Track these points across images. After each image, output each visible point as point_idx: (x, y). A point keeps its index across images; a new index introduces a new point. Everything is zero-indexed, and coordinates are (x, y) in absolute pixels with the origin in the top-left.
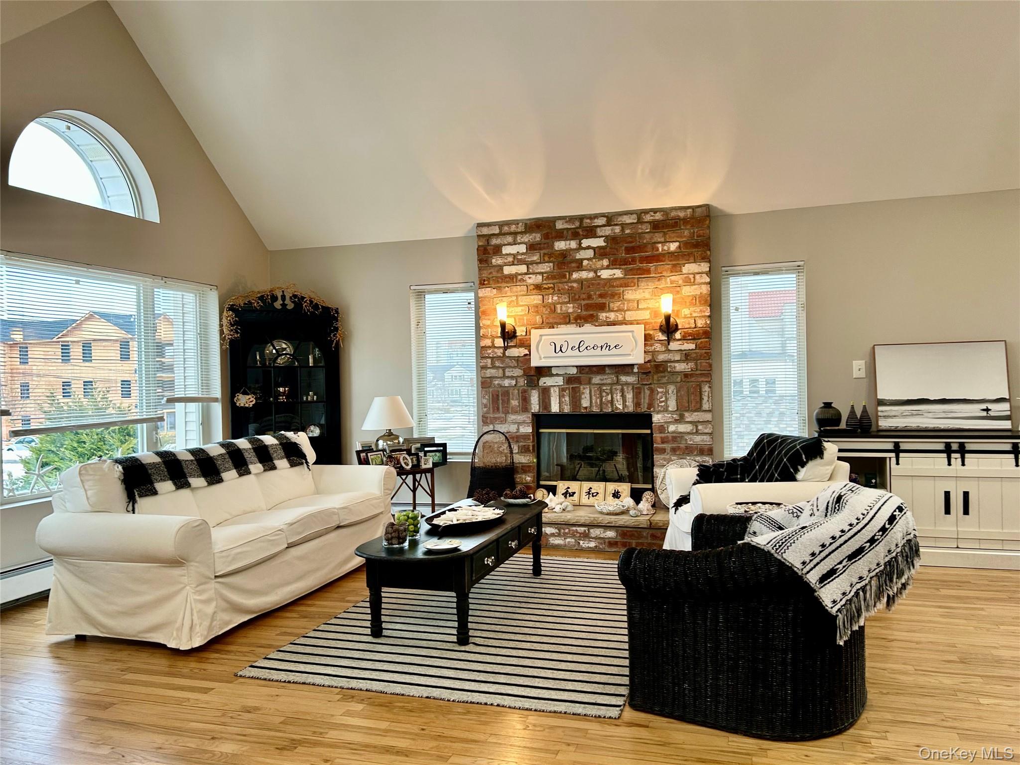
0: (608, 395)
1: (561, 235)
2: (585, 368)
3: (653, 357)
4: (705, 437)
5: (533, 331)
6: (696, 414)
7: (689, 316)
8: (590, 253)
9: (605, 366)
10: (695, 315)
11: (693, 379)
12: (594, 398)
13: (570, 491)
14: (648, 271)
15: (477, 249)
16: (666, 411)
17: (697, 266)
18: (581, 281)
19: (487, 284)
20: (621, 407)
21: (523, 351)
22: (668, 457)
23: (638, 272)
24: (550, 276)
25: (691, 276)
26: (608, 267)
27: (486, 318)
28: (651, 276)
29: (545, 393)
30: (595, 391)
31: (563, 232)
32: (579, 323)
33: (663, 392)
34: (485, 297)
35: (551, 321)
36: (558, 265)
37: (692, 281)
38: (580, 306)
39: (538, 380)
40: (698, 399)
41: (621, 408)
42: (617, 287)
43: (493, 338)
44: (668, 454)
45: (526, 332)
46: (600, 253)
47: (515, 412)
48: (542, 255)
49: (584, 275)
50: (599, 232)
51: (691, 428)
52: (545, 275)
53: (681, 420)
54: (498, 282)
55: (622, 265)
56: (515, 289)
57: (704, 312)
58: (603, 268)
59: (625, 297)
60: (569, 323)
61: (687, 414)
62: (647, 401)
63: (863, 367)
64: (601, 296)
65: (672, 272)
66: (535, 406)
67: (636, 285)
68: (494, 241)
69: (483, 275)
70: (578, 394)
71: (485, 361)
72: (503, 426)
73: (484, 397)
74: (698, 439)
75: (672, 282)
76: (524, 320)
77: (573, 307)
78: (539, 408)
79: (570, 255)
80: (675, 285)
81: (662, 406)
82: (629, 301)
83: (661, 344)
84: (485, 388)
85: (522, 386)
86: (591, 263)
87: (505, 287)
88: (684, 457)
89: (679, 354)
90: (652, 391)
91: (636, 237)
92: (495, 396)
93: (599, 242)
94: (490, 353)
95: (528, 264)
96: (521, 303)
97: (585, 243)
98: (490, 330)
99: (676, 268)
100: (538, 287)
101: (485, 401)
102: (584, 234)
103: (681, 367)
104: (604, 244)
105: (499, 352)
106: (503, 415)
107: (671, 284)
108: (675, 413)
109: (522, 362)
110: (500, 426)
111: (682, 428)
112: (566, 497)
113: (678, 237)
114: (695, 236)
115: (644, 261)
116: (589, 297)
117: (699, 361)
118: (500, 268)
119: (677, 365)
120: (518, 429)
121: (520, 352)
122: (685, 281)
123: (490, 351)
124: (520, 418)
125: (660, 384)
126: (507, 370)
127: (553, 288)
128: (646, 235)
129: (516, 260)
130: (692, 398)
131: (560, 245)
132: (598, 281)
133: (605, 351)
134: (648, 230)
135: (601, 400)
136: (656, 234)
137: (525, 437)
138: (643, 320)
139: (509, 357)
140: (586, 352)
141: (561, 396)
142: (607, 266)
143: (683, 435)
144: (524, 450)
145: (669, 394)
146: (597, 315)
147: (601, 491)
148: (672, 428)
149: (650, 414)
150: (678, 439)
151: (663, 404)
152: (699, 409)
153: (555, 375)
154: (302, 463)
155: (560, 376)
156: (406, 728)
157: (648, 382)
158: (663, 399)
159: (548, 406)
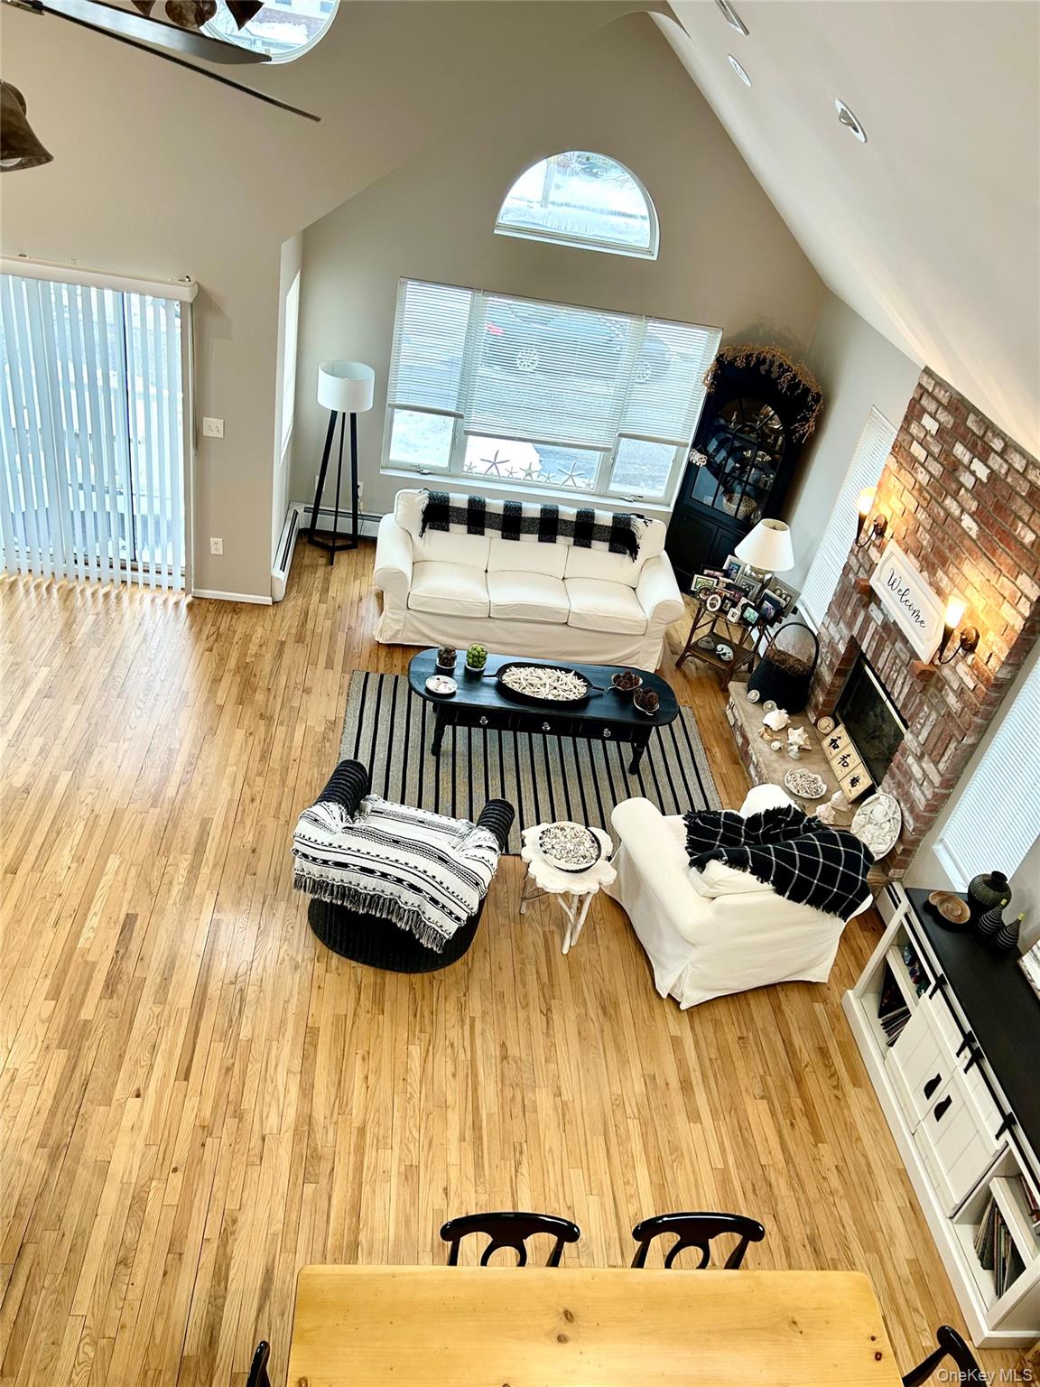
1: (966, 436)
2: (896, 627)
3: (942, 664)
4: (922, 798)
5: (893, 540)
6: (932, 765)
7: (990, 644)
8: (971, 482)
10: (994, 648)
11: (951, 725)
13: (839, 742)
14: (994, 551)
16: (917, 737)
17: (1030, 584)
18: (947, 513)
19: (897, 453)
21: (876, 558)
22: (892, 786)
23: (988, 545)
24: (934, 484)
25: (1019, 594)
26: (972, 515)
28: (993, 560)
29: (867, 622)
30: (892, 657)
31: (968, 434)
32: (923, 565)
33: (926, 713)
34: (889, 470)
35: (909, 542)
36: (945, 474)
37: (1016, 601)
38: (933, 544)
39: (868, 604)
40: (942, 751)
42: (965, 548)
43: (871, 522)
44: (893, 783)
45: (890, 537)
46: (977, 488)
47: (845, 622)
48: (943, 450)
49: (954, 507)
50: (991, 459)
52: (932, 479)
53: (919, 759)
54: (903, 456)
55: (983, 522)
56: (907, 476)
58: (969, 512)
60: (917, 558)
61: (926, 758)
62: (913, 709)
64: (950, 547)
65: (1009, 572)
66: (856, 629)
67: (978, 561)
68: (924, 401)
69: (899, 439)
70: (881, 648)
72: (834, 629)
74: (917, 793)
75: (1002, 586)
76: (896, 521)
77: (929, 541)
78: (858, 633)
79: (958, 471)
80: (1002, 592)
81: (917, 728)
82: (963, 575)
83: (955, 656)
84: (844, 575)
86: (965, 496)
87: (903, 468)
89: (959, 683)
90: (921, 704)
91: (1010, 495)
92: (844, 590)
93: (983, 474)
95: (929, 453)
96: (903, 499)
97: (975, 464)
98: (874, 510)
99: (1015, 571)
100: (920, 490)
101: (839, 590)
102: (981, 450)
103: (952, 700)
104: (984, 480)
105: (867, 544)
106: (839, 617)
108: (920, 747)
109: (870, 570)
110: (833, 626)
111: (916, 769)
115: (1000, 534)
116: (943, 540)
118: (912, 440)
119: (950, 693)
120: (839, 642)
122: (1010, 596)
124: (845, 631)
125: (930, 701)
127: (928, 502)
128: (1019, 500)
129: (925, 440)
130: (939, 745)
131: (959, 450)
132: (957, 527)
133: (913, 620)
136: (1026, 506)
137: (838, 654)
139: (869, 555)
140: (903, 609)
141: (873, 637)
142: (973, 512)
143: (912, 777)
144: (831, 668)
145: (928, 720)
146: (937, 569)
147: (851, 766)
148: (911, 760)
149: (907, 727)
150: (908, 777)
151: (919, 726)
152: (936, 763)
153: (881, 610)
154: (625, 553)
155: (883, 613)
156: (295, 753)
157: (924, 690)
158: (922, 721)
159: (862, 639)
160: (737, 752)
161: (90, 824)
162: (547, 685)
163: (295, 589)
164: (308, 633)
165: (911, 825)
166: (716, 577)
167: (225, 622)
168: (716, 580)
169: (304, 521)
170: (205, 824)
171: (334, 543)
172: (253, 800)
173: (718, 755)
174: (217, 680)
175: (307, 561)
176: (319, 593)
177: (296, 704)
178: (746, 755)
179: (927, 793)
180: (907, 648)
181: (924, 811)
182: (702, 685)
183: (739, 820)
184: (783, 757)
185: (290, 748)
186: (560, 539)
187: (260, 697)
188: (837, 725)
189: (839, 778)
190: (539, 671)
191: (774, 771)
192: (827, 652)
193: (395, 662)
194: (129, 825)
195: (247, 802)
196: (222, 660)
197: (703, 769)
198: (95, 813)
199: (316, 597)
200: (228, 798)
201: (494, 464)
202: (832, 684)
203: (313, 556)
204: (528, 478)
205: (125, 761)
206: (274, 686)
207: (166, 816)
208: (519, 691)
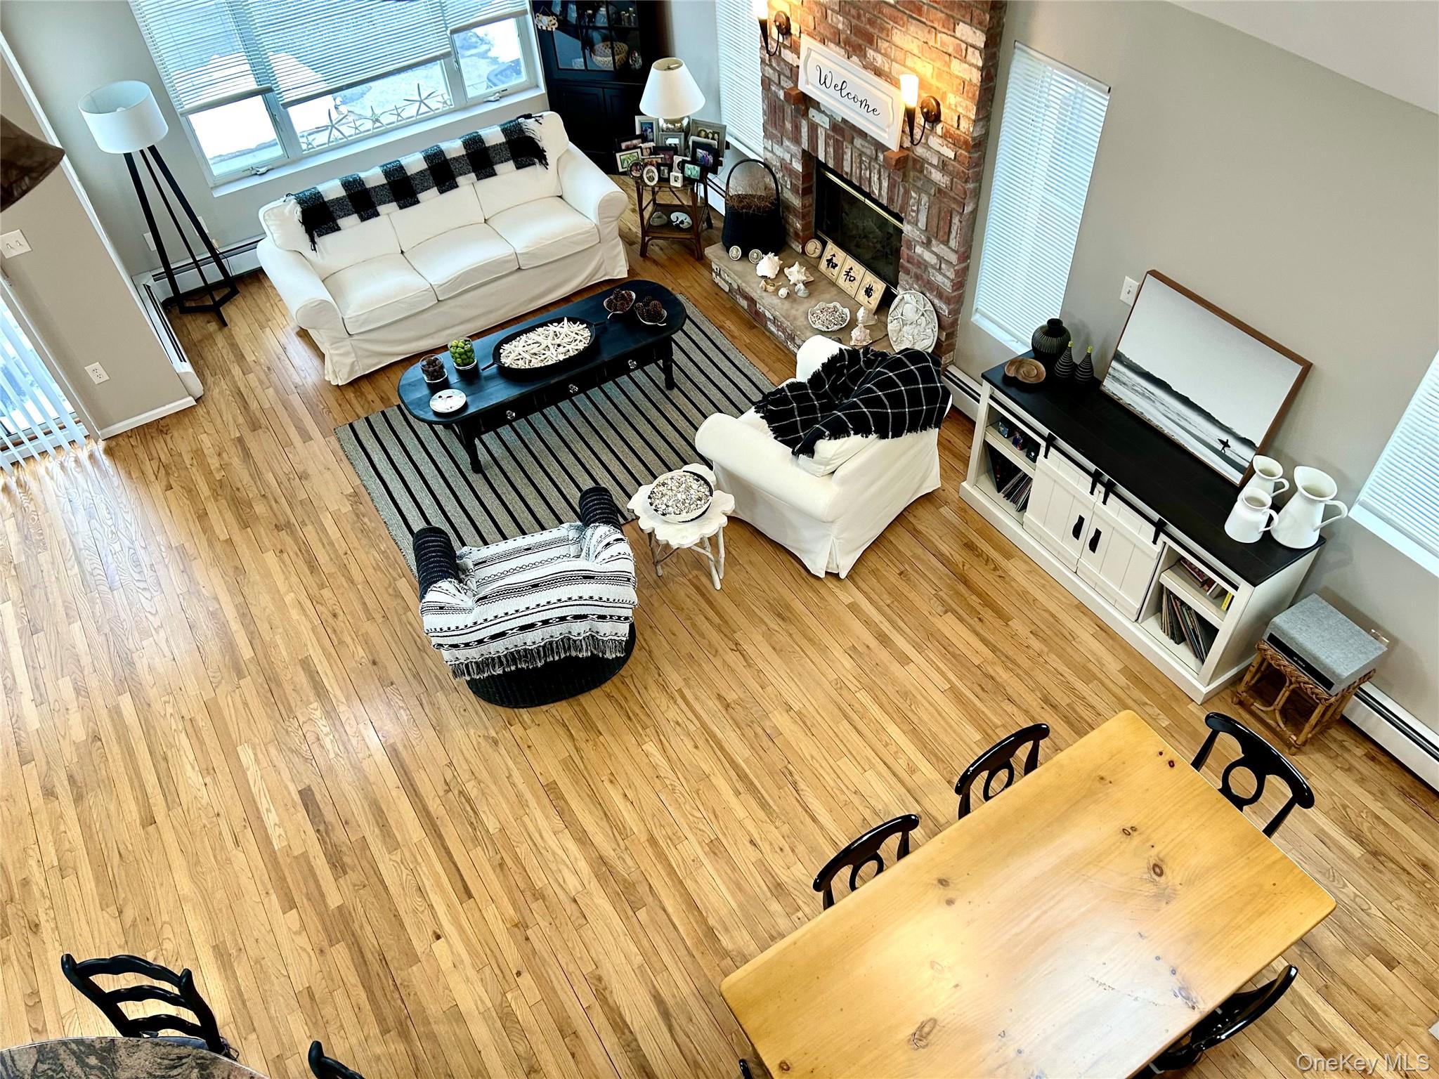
0: (867, 169)
2: (848, 124)
5: (804, 36)
6: (942, 246)
7: (954, 107)
9: (863, 131)
10: (959, 109)
11: (946, 200)
12: (854, 164)
13: (835, 259)
16: (916, 226)
17: (972, 32)
20: (876, 192)
21: (794, 60)
22: (909, 280)
25: (963, 46)
28: (922, 19)
29: (814, 131)
30: (855, 156)
32: (847, 50)
33: (916, 198)
35: (822, 31)
37: (964, 54)
38: (850, 25)
39: (807, 111)
40: (947, 228)
41: (877, 195)
42: (887, 17)
44: (911, 278)
45: (799, 33)
47: (789, 138)
51: (936, 261)
53: (927, 245)
57: (970, 111)
59: (893, 38)
60: (839, 45)
61: (934, 242)
62: (900, 200)
64: (870, 22)
65: (944, 26)
66: (805, 141)
67: (906, 26)
70: (841, 151)
72: (780, 149)
73: (765, 101)
74: (939, 278)
75: (942, 43)
76: (798, 13)
77: (843, 23)
78: (809, 145)
80: (945, 50)
81: (913, 217)
82: (897, 46)
84: (766, 90)
88: (925, 291)
89: (937, 157)
90: (907, 192)
92: (773, 106)
99: (950, 23)
103: (936, 176)
105: (776, 48)
106: (780, 135)
107: (941, 46)
108: (924, 233)
109: (792, 75)
110: (777, 146)
111: (927, 256)
112: (828, 266)
116: (859, 17)
119: (933, 170)
120: (791, 161)
121: (791, 59)
122: (955, 51)
124: (793, 148)
125: (915, 186)
130: (942, 224)
133: (864, 111)
135: (860, 172)
137: (796, 174)
139: (784, 60)
140: (846, 101)
143: (928, 264)
144: (795, 190)
145: (921, 205)
146: (865, 49)
147: (858, 278)
148: (919, 250)
149: (901, 220)
150: (923, 267)
151: (914, 214)
152: (946, 243)
153: (823, 112)
154: (534, 164)
155: (826, 115)
156: (341, 547)
157: (905, 177)
158: (915, 208)
159: (816, 149)
160: (747, 315)
161: (190, 731)
162: (550, 346)
163: (207, 373)
164: (258, 414)
165: (945, 310)
166: (635, 147)
167: (160, 447)
168: (639, 150)
169: (162, 291)
170: (306, 664)
171: (213, 299)
172: (335, 616)
173: (733, 328)
174: (202, 516)
175: (196, 336)
176: (236, 365)
177: (303, 496)
178: (758, 316)
179: (948, 274)
180: (868, 142)
181: (954, 291)
182: (678, 265)
183: (800, 386)
184: (795, 300)
185: (331, 544)
186: (460, 180)
187: (260, 508)
188: (824, 244)
189: (852, 293)
190: (531, 335)
191: (795, 318)
192: (783, 176)
193: (370, 397)
194: (232, 711)
195: (331, 620)
196: (191, 492)
197: (729, 350)
198: (187, 717)
199: (236, 371)
200: (309, 626)
201: (333, 126)
202: (804, 206)
203: (199, 326)
204: (378, 124)
205: (176, 651)
206: (267, 490)
207: (261, 680)
208: (527, 367)
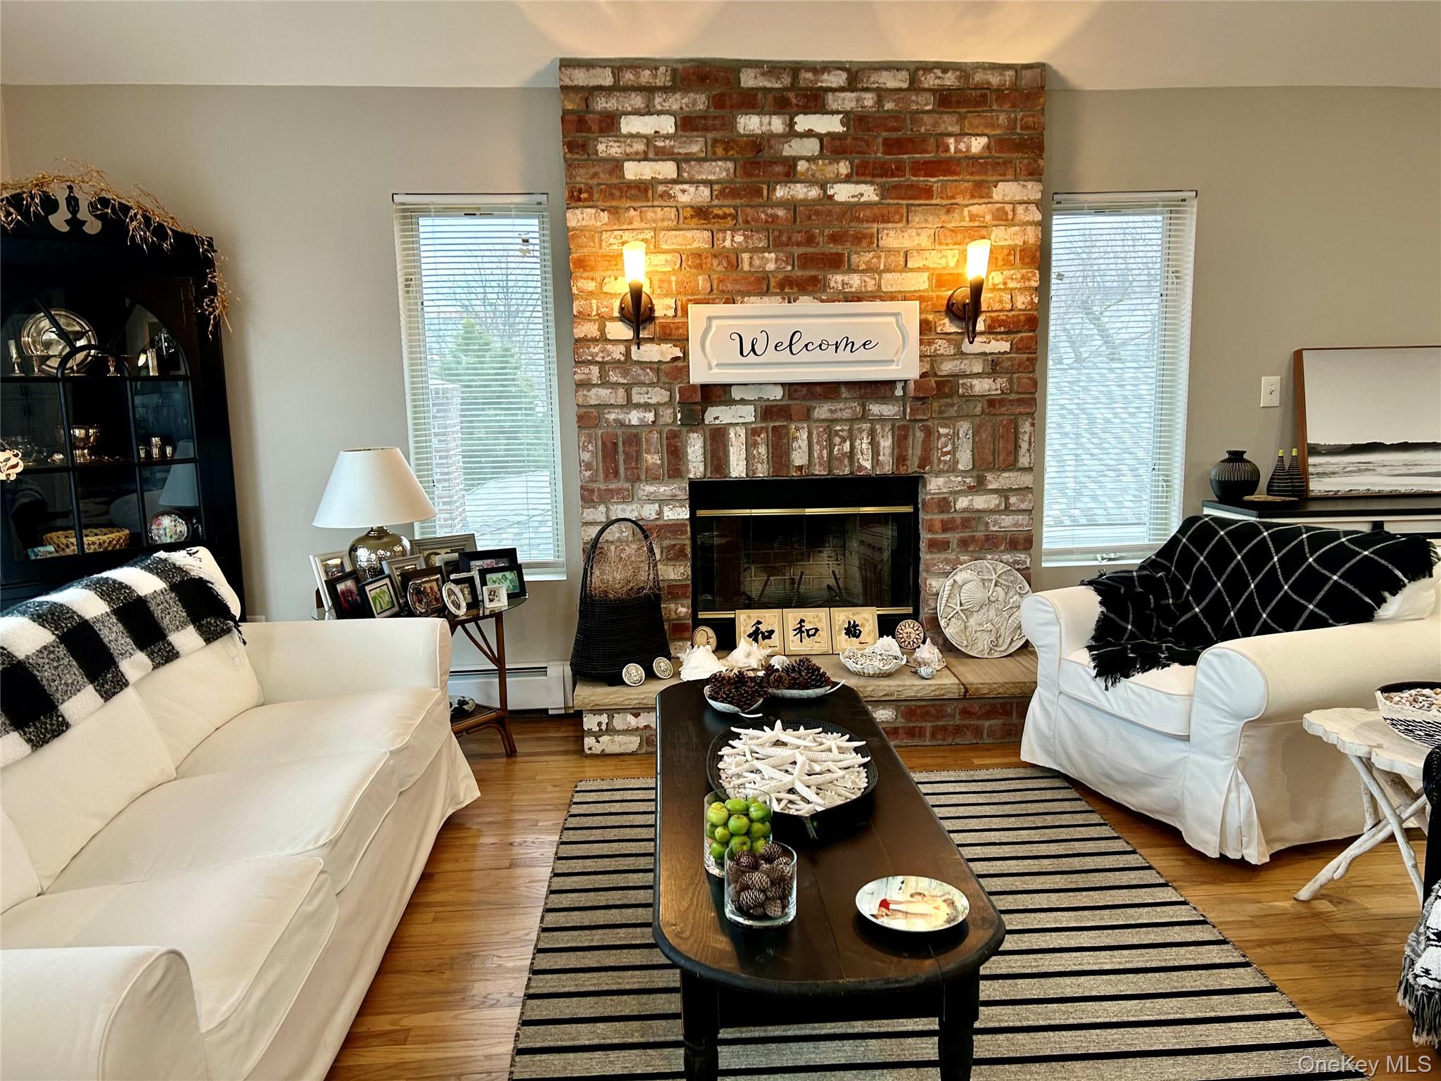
0: (844, 441)
1: (750, 102)
2: (799, 388)
3: (932, 366)
4: (1020, 517)
5: (692, 308)
6: (1006, 475)
7: (1001, 286)
8: (812, 146)
9: (839, 383)
10: (1011, 285)
11: (1003, 410)
12: (816, 447)
13: (763, 628)
14: (928, 193)
15: (562, 118)
16: (953, 471)
17: (1020, 187)
18: (792, 205)
19: (586, 200)
20: (868, 465)
21: (667, 352)
22: (953, 556)
23: (909, 193)
24: (726, 190)
25: (1008, 208)
26: (848, 179)
27: (586, 274)
28: (934, 202)
29: (717, 440)
30: (818, 435)
31: (756, 95)
32: (787, 294)
33: (948, 434)
34: (582, 229)
35: (730, 287)
36: (744, 166)
37: (1010, 217)
38: (790, 259)
39: (704, 412)
40: (1011, 447)
41: (869, 467)
42: (868, 222)
43: (602, 320)
44: (953, 550)
45: (676, 309)
46: (832, 146)
47: (654, 478)
48: (710, 143)
49: (800, 191)
50: (832, 101)
51: (997, 502)
52: (716, 187)
53: (979, 487)
54: (612, 196)
55: (878, 176)
56: (650, 214)
57: (1029, 280)
58: (838, 180)
59: (881, 243)
60: (767, 292)
61: (990, 476)
62: (918, 452)
63: (1277, 388)
64: (834, 238)
65: (973, 197)
66: (696, 462)
67: (905, 219)
68: (603, 104)
69: (578, 179)
70: (785, 441)
71: (587, 371)
72: (629, 508)
73: (585, 448)
74: (1007, 521)
75: (973, 217)
76: (670, 282)
77: (777, 260)
78: (705, 469)
79: (770, 147)
80: (977, 224)
81: (945, 462)
82: (889, 251)
83: (949, 341)
84: (585, 428)
85: (668, 425)
86: (814, 167)
87: (628, 209)
88: (982, 555)
89: (981, 361)
90: (928, 432)
91: (904, 120)
92: (609, 445)
93: (830, 124)
94: (597, 354)
95: (681, 160)
96: (665, 246)
97: (804, 122)
98: (594, 302)
99: (981, 190)
100: (701, 213)
101: (586, 456)
102: (801, 103)
103: (982, 386)
104: (839, 129)
105: (617, 352)
106: (628, 485)
107: (971, 221)
108: (970, 474)
109: (667, 374)
110: (620, 507)
111: (980, 502)
112: (756, 640)
113: (986, 127)
114: (1019, 126)
115: (920, 170)
116: (810, 240)
117: (1015, 376)
118: (616, 165)
119: (975, 382)
120: (660, 513)
121: (662, 353)
122: (995, 218)
123: (597, 350)
124: (664, 490)
125: (944, 418)
126: (635, 390)
127: (735, 217)
128: (925, 117)
129: (653, 149)
130: (1001, 445)
131: (750, 124)
132: (830, 207)
133: (844, 354)
134: (929, 107)
135: (830, 453)
136: (945, 117)
137: (675, 527)
138: (915, 291)
139: (639, 363)
140: (805, 356)
141: (750, 445)
142: (847, 176)
143: (982, 515)
144: (675, 555)
145: (958, 438)
146: (825, 278)
147: (823, 626)
148: (962, 502)
150: (974, 523)
151: (947, 458)
153: (739, 398)
155: (748, 400)
157: (920, 415)
158: (948, 448)
